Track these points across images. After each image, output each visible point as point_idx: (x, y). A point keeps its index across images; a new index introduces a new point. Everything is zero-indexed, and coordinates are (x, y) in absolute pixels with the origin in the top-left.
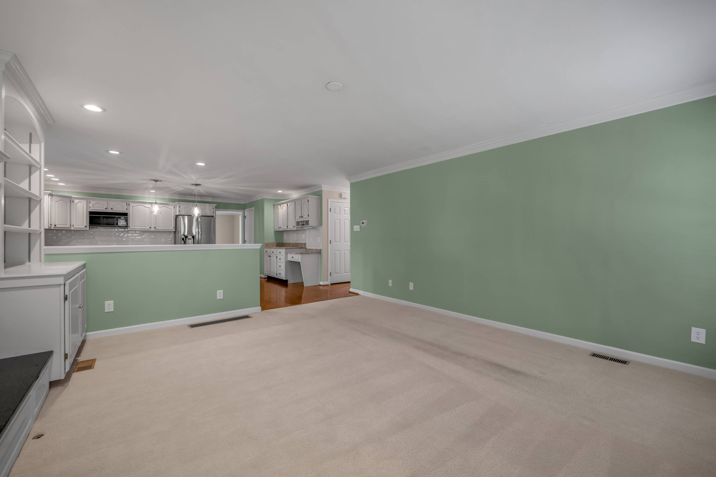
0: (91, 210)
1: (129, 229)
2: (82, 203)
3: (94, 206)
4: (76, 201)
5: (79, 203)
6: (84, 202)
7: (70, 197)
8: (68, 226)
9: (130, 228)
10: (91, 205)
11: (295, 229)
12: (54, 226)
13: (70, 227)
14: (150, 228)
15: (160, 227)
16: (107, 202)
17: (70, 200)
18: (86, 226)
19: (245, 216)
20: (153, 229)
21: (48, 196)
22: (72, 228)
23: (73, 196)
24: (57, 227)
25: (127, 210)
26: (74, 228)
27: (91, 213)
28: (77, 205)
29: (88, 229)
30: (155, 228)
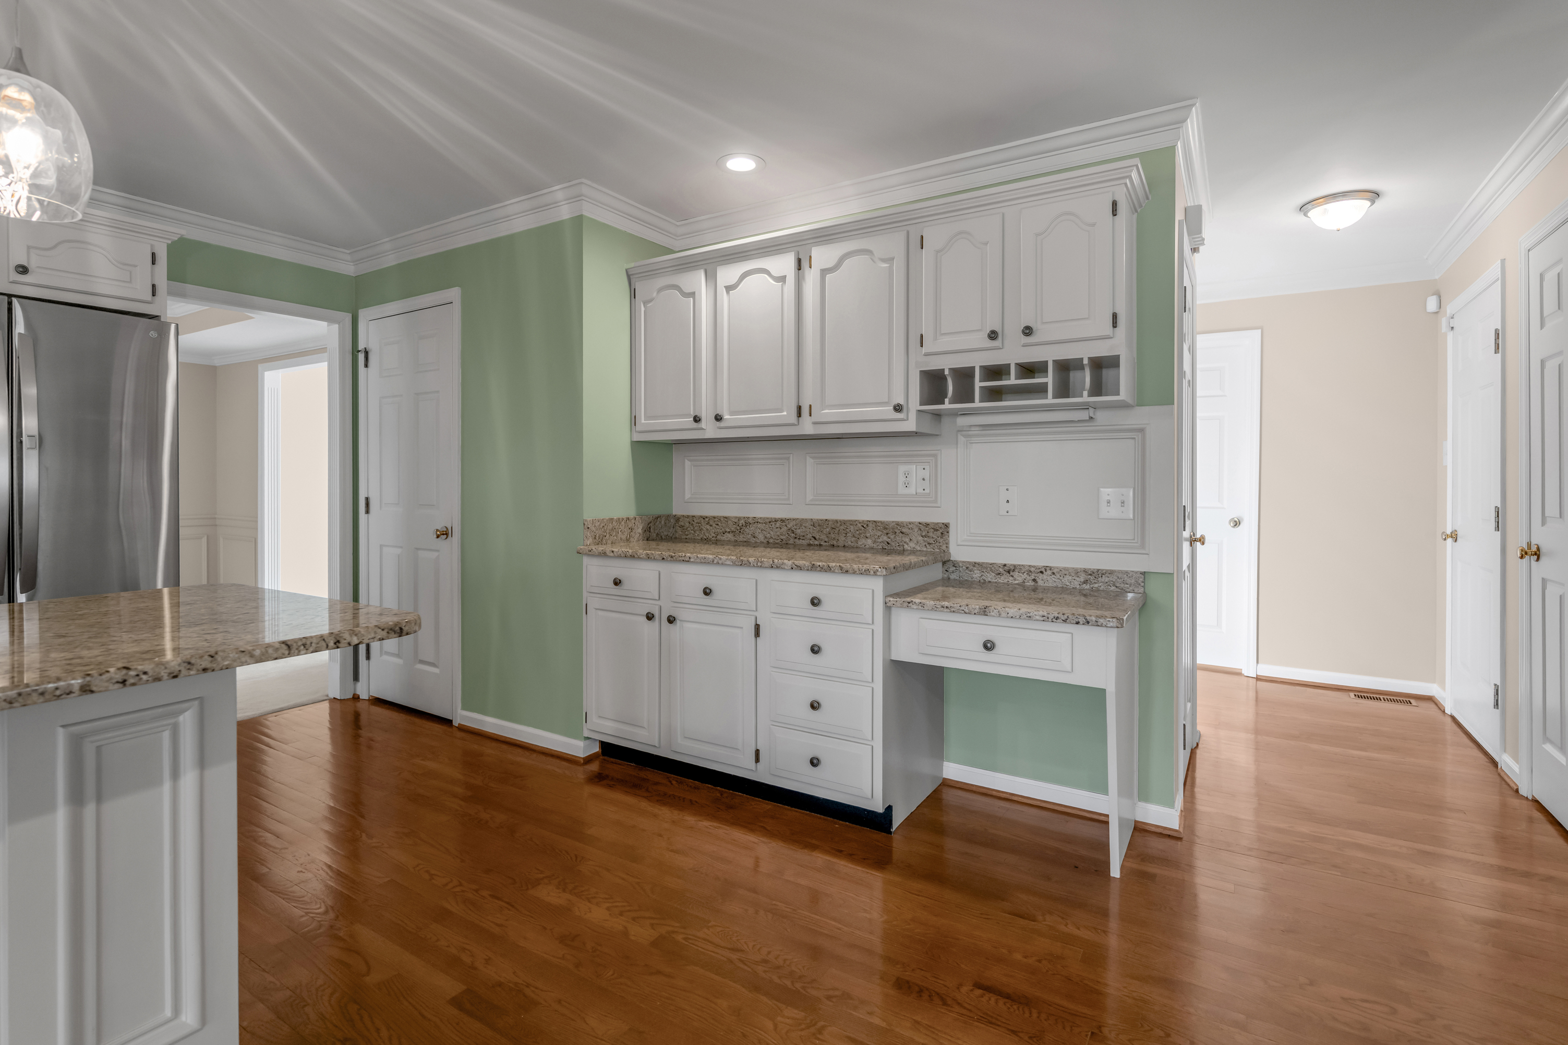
11: (910, 425)
19: (366, 353)
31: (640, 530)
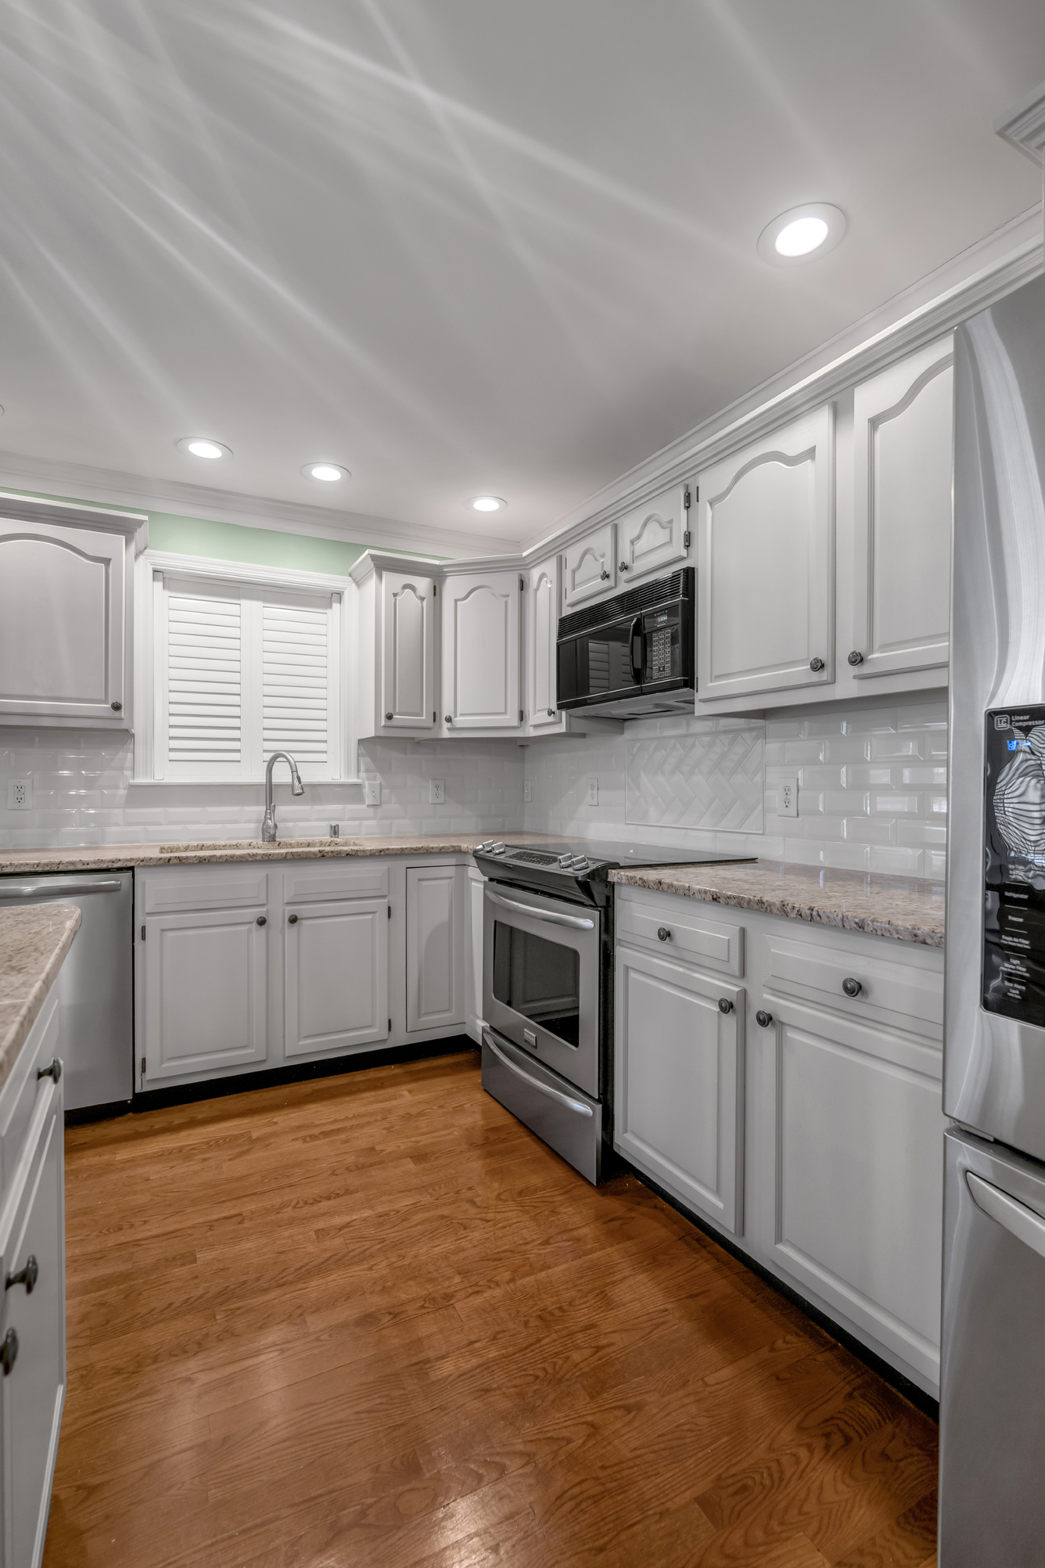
0: (570, 605)
1: (700, 709)
2: (547, 578)
3: (577, 574)
4: (534, 574)
5: (544, 578)
6: (553, 566)
9: (700, 695)
10: (568, 577)
17: (523, 573)
18: (552, 714)
23: (524, 552)
24: (458, 726)
25: (688, 540)
26: (536, 726)
28: (539, 593)
30: (857, 659)
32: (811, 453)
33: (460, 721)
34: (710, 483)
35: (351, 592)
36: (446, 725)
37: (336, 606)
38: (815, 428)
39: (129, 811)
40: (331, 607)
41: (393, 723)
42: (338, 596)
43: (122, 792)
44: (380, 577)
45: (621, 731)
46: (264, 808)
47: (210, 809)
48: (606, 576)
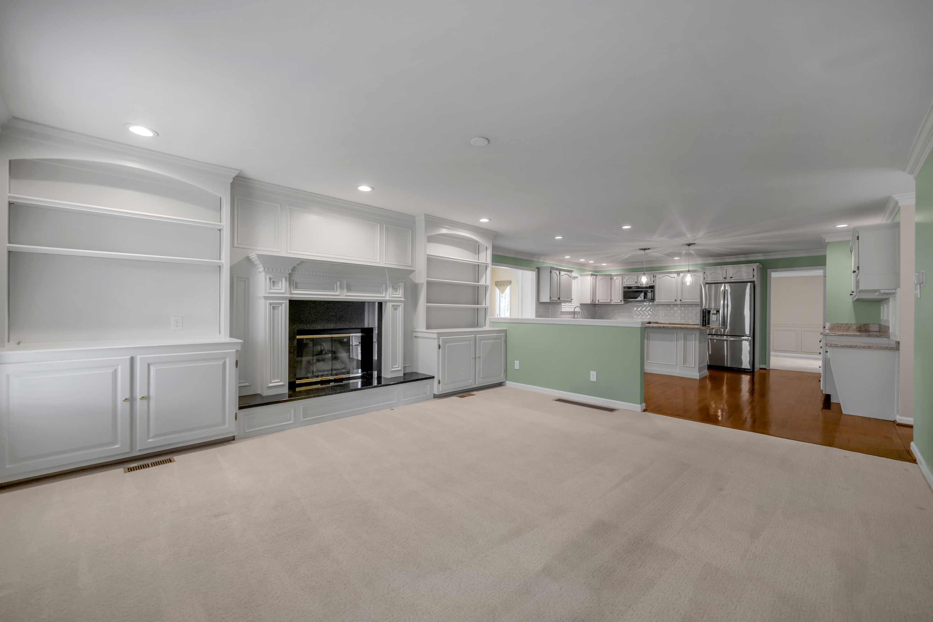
0: (625, 285)
1: (655, 303)
2: (619, 279)
3: (627, 280)
4: (615, 278)
5: (617, 279)
6: (620, 278)
7: (611, 275)
8: (609, 301)
9: (656, 301)
10: (625, 280)
12: (598, 301)
13: (610, 302)
14: (676, 301)
15: (687, 299)
16: (637, 276)
17: (611, 277)
18: (621, 301)
20: (678, 302)
21: (590, 276)
22: (612, 303)
23: (613, 274)
25: (653, 282)
26: (614, 302)
27: (624, 287)
28: (616, 281)
29: (623, 303)
30: (681, 300)
31: (855, 327)
32: (674, 278)
33: (600, 301)
34: (658, 276)
35: (579, 278)
36: (597, 301)
37: (576, 279)
38: (675, 275)
39: (561, 316)
40: (575, 279)
41: (593, 301)
42: (576, 277)
43: (560, 313)
44: (591, 277)
45: (627, 304)
46: (573, 316)
47: (567, 316)
48: (636, 283)
